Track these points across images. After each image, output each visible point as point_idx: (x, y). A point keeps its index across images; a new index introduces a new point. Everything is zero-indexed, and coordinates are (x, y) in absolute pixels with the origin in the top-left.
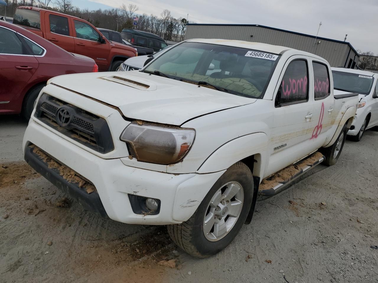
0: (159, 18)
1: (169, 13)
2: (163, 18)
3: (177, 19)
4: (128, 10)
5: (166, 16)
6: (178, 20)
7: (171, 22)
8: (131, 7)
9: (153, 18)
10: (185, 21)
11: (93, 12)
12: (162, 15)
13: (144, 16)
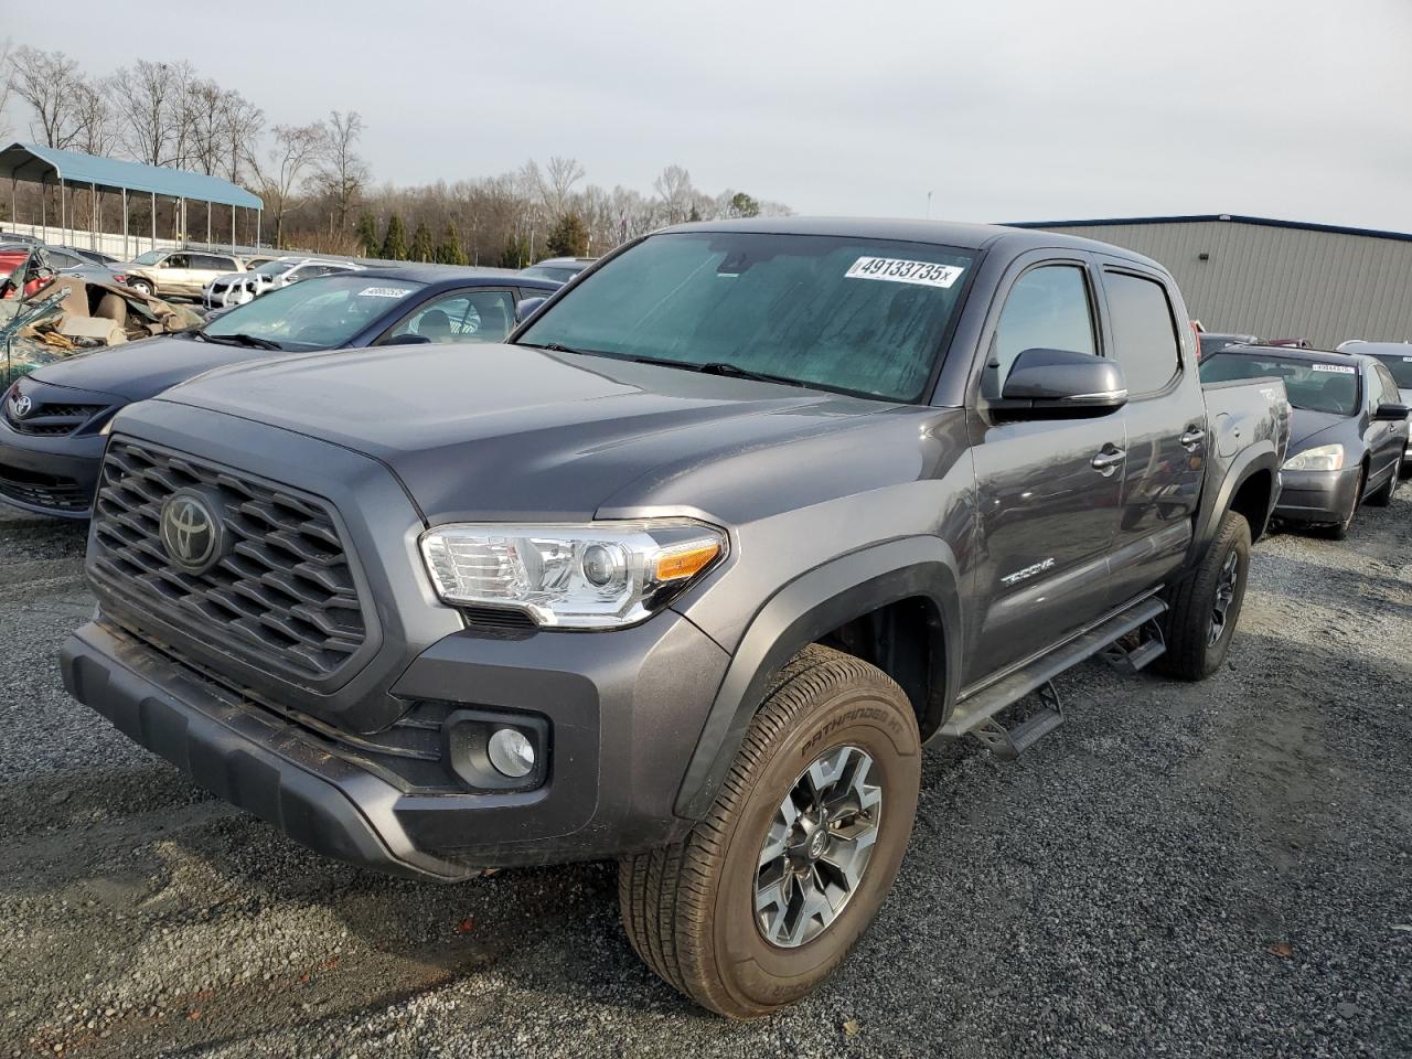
0: (644, 199)
1: (685, 178)
2: (659, 198)
3: (713, 196)
4: (547, 180)
5: (674, 190)
6: (718, 200)
7: (693, 209)
8: (557, 169)
9: (624, 199)
10: (743, 203)
11: (409, 193)
12: (658, 185)
13: (589, 196)
